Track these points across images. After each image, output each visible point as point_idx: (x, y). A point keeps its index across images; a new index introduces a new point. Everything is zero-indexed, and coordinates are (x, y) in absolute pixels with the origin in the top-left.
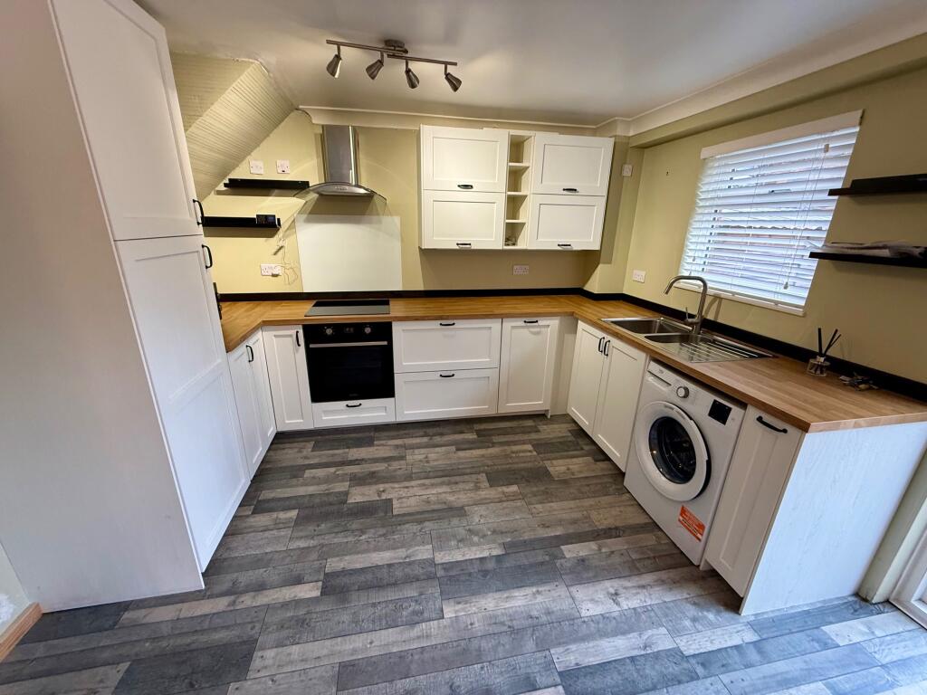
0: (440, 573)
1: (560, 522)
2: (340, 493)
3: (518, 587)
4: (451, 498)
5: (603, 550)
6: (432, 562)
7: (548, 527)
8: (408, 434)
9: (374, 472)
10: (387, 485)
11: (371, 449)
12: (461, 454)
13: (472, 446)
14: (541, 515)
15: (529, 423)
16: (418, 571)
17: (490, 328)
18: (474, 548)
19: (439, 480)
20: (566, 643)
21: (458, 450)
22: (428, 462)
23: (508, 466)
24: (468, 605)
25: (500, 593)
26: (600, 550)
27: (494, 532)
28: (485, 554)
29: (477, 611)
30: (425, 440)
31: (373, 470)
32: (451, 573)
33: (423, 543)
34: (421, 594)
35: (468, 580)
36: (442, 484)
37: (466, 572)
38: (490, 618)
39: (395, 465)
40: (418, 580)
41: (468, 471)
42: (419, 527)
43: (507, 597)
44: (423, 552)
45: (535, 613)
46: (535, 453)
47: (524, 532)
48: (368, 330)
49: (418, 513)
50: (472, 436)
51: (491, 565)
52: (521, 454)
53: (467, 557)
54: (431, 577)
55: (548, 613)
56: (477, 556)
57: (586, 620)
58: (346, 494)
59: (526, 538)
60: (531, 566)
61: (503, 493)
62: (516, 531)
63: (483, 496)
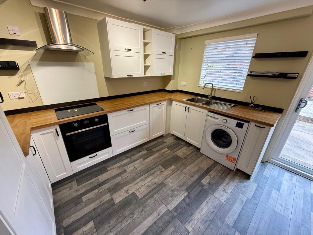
0: (175, 214)
1: (195, 173)
2: (108, 201)
3: (201, 204)
4: (156, 180)
5: (212, 177)
6: (169, 211)
7: (193, 176)
8: (119, 160)
9: (117, 183)
10: (128, 187)
11: (108, 173)
12: (146, 160)
13: (148, 156)
14: (188, 173)
15: (160, 140)
16: (167, 218)
17: (146, 109)
18: (178, 197)
19: (146, 175)
20: (226, 215)
21: (144, 159)
22: (137, 169)
23: (165, 159)
24: (193, 221)
25: (198, 210)
26: (211, 177)
27: (179, 187)
28: (183, 197)
29: (197, 221)
30: (128, 160)
31: (116, 182)
32: (179, 212)
33: (160, 205)
34: (175, 228)
35: (185, 211)
36: (149, 176)
37: (183, 208)
38: (202, 221)
39: (124, 176)
40: (170, 222)
41: (154, 167)
42: (154, 198)
43: (201, 210)
44: (163, 209)
45: (212, 210)
46: (170, 151)
47: (188, 182)
48: (97, 120)
49: (149, 193)
50: (145, 152)
51: (188, 200)
52: (166, 153)
53: (179, 202)
54: (173, 218)
55: (215, 208)
56: (182, 199)
57: (225, 203)
58: (112, 199)
59: (190, 184)
60: (199, 193)
61: (171, 170)
62: (185, 183)
63: (166, 175)
